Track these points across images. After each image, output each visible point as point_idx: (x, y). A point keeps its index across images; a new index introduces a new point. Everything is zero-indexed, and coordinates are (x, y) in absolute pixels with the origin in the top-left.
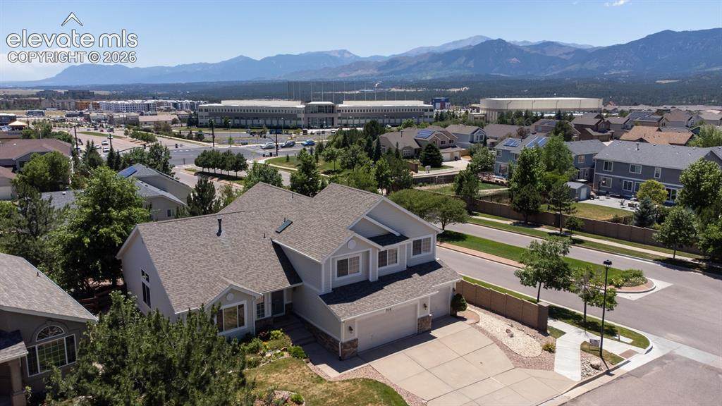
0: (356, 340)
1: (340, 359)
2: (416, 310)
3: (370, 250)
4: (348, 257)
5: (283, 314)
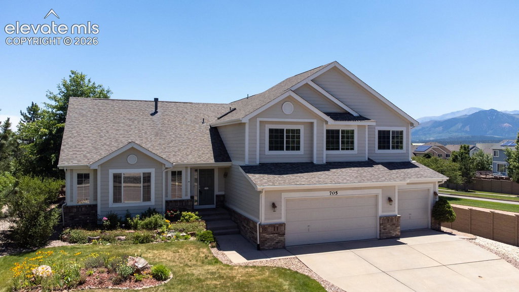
0: (283, 225)
1: (259, 248)
2: (376, 205)
3: (315, 121)
4: (285, 127)
5: (214, 206)
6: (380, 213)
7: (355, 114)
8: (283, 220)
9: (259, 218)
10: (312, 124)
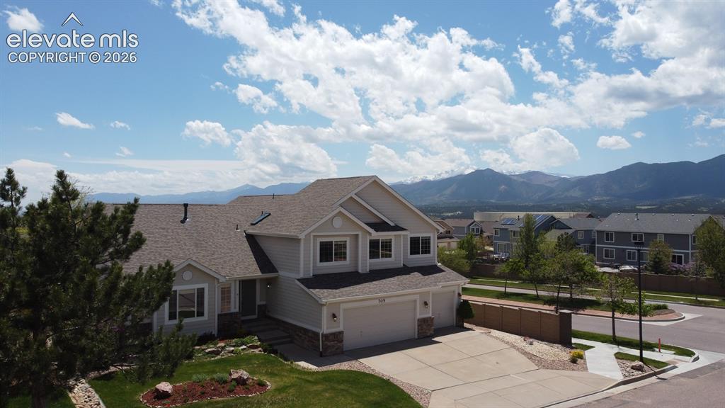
0: (341, 333)
1: (321, 355)
2: (415, 309)
3: (360, 233)
4: (333, 240)
5: (255, 317)
6: (419, 316)
7: (392, 224)
8: (341, 329)
9: (321, 328)
10: (357, 235)
